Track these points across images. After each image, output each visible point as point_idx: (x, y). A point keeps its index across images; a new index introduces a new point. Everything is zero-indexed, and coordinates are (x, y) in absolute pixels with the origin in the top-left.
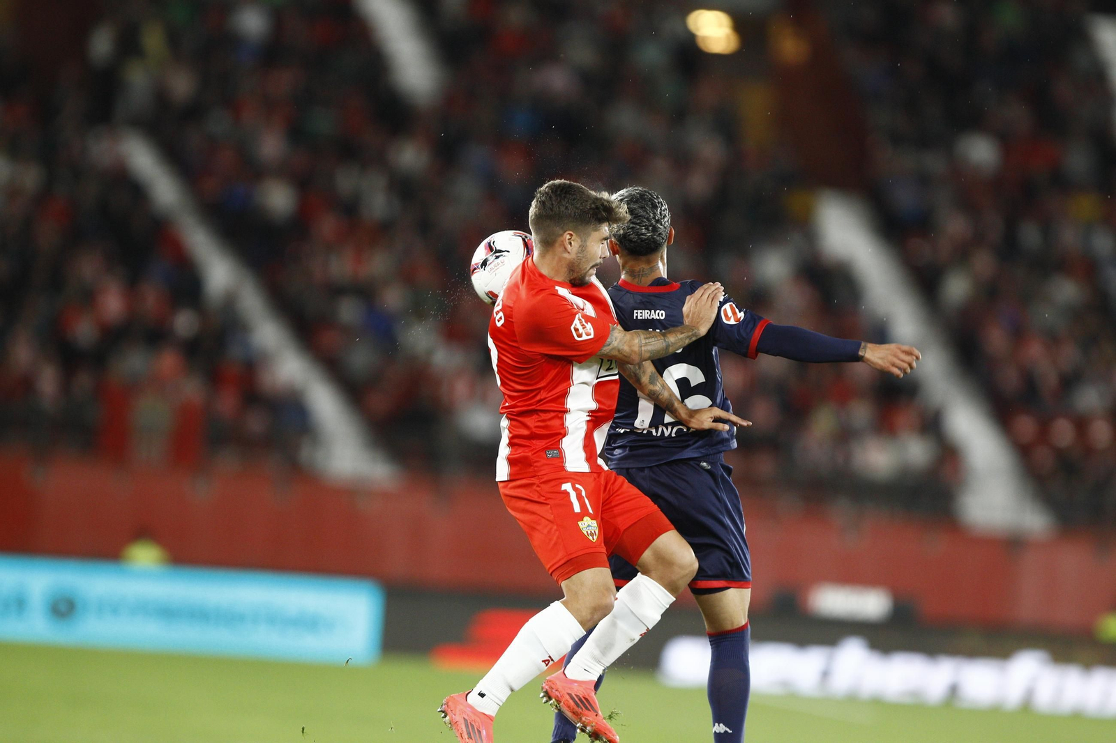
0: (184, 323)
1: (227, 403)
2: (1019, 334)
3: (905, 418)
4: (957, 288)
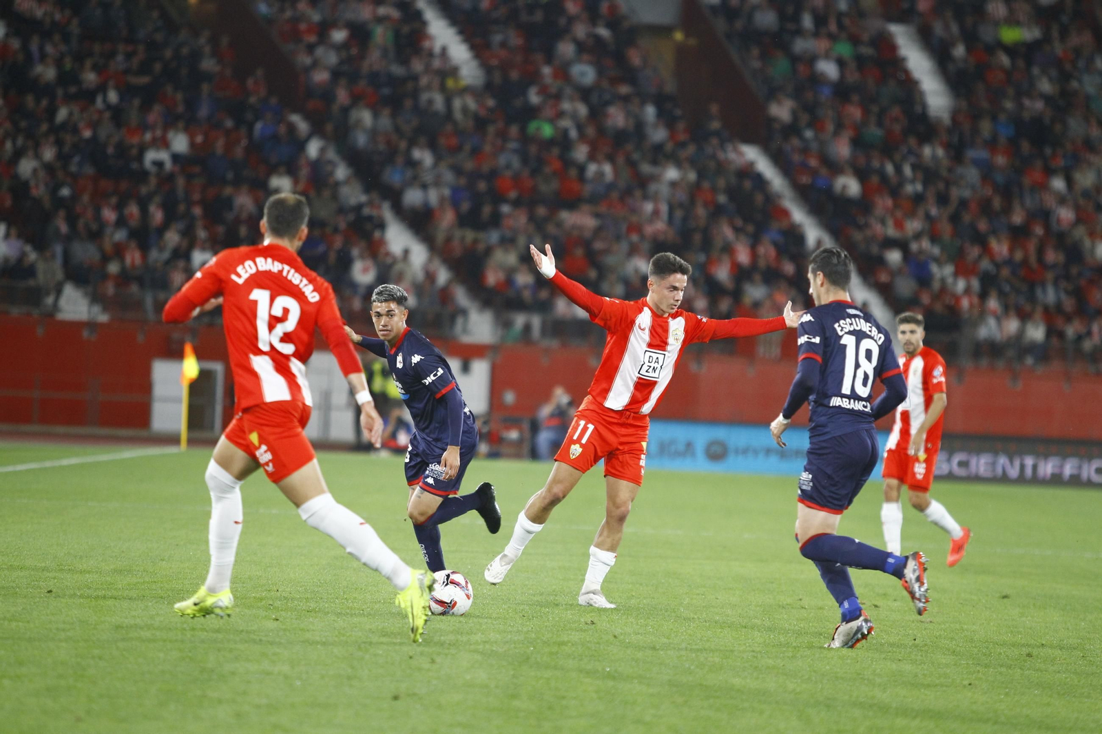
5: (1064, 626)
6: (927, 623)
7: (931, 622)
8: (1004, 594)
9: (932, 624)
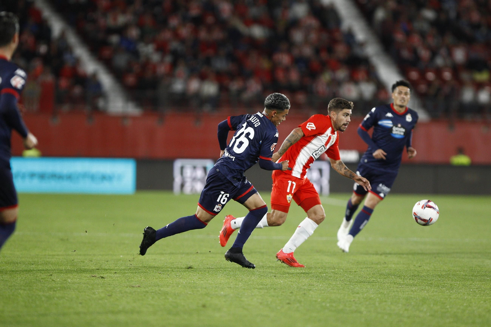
0: (43, 49)
1: (64, 83)
2: (408, 34)
3: (361, 75)
4: (380, 14)
5: (228, 286)
6: (136, 287)
7: (139, 287)
8: (189, 266)
9: (139, 288)
